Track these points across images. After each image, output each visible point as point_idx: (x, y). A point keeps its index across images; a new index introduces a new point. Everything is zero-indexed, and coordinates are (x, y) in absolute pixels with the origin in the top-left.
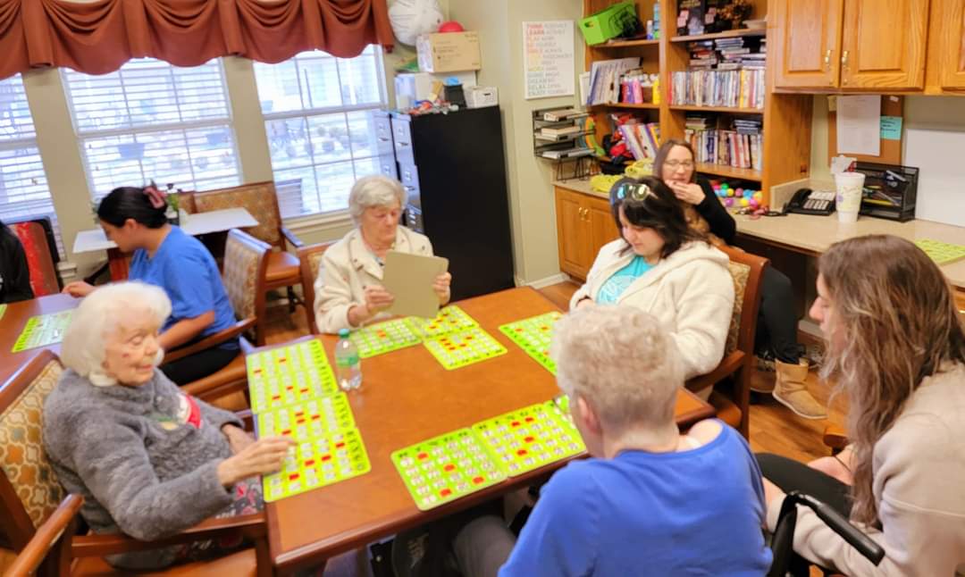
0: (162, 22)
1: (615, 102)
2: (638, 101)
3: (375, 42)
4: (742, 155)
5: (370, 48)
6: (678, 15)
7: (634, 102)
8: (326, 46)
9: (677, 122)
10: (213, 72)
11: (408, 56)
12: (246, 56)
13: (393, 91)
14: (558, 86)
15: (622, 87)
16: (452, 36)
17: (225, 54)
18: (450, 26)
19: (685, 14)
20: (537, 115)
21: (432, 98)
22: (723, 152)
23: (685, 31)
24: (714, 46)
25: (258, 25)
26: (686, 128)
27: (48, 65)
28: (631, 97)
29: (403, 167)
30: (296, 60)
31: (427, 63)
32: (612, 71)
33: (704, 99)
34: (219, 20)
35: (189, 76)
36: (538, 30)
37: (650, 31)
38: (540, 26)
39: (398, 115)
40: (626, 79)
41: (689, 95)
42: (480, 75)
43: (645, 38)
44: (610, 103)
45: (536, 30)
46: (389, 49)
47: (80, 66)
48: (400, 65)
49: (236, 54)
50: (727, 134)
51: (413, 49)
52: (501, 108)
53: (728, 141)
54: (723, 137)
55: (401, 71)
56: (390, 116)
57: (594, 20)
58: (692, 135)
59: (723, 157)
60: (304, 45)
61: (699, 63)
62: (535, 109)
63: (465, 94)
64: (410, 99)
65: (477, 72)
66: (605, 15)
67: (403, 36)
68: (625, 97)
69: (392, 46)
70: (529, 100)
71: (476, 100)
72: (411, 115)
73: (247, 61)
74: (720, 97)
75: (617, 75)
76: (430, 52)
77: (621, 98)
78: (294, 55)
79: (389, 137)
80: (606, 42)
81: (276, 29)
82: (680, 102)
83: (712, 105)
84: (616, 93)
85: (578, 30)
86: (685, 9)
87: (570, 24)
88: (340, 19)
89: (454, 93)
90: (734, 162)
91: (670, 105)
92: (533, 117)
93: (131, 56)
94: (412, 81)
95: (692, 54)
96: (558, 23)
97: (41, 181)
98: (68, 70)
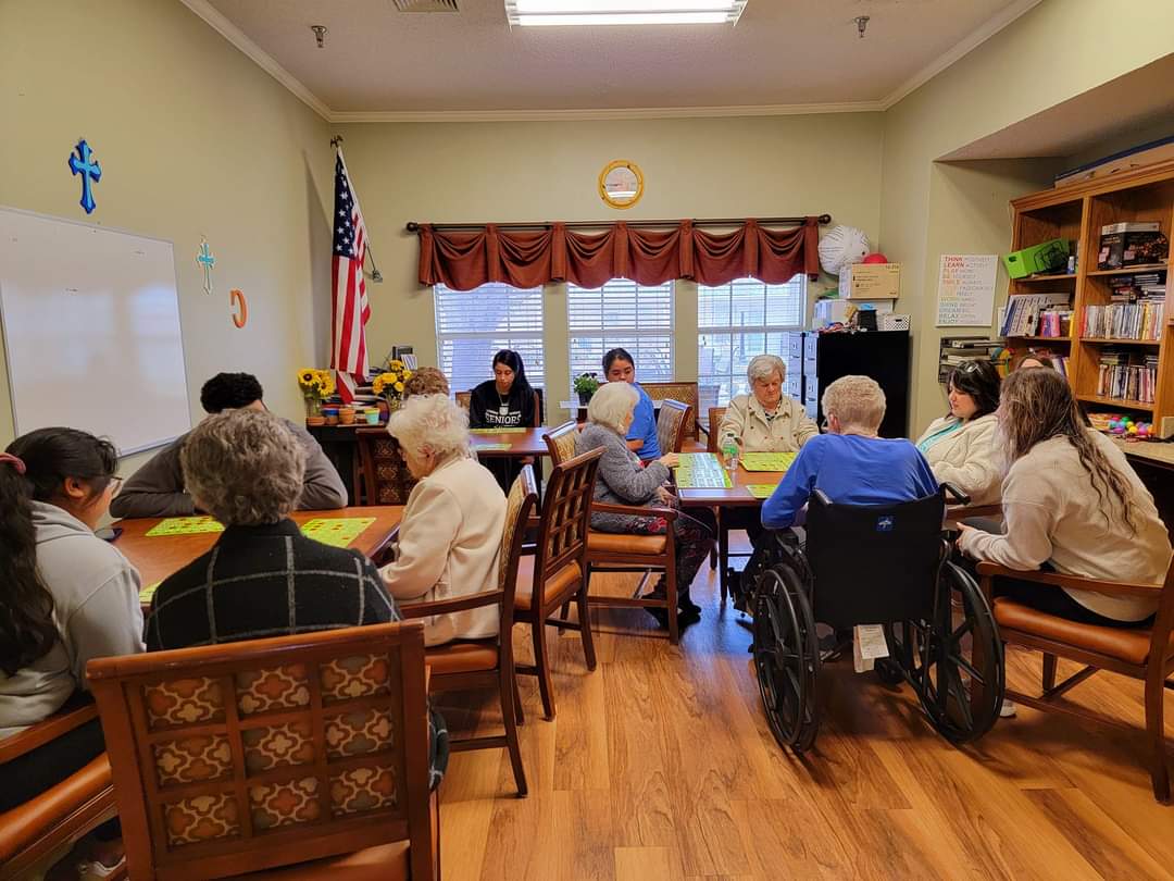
0: (639, 249)
1: (1032, 334)
2: (1054, 334)
3: (802, 272)
4: (1149, 389)
5: (797, 277)
6: (1101, 251)
7: (1050, 336)
8: (759, 273)
9: (1090, 356)
10: (665, 291)
11: (830, 284)
12: (693, 279)
13: (812, 314)
14: (974, 316)
15: (1040, 321)
16: (875, 267)
17: (679, 277)
18: (876, 257)
19: (1106, 251)
20: (946, 342)
21: (844, 321)
22: (1132, 387)
23: (1105, 266)
24: (1134, 281)
25: (707, 254)
26: (1102, 363)
27: (561, 279)
28: (1047, 331)
29: (808, 380)
30: (731, 285)
31: (846, 289)
32: (1031, 304)
33: (1112, 332)
34: (678, 249)
35: (650, 293)
36: (958, 263)
37: (1070, 266)
38: (961, 259)
39: (811, 334)
40: (1046, 313)
41: (1101, 328)
42: (898, 304)
43: (1065, 273)
44: (1027, 335)
45: (956, 262)
46: (814, 278)
47: (581, 283)
48: (823, 292)
49: (685, 277)
50: (1138, 369)
51: (836, 278)
52: (911, 334)
53: (1138, 375)
54: (1134, 372)
55: (821, 298)
56: (804, 335)
57: (1018, 254)
58: (1106, 370)
59: (1131, 392)
60: (740, 272)
61: (1119, 298)
62: (943, 336)
63: (878, 319)
64: (824, 321)
65: (895, 300)
66: (1031, 251)
67: (829, 266)
68: (1043, 330)
69: (817, 275)
70: (938, 327)
71: (886, 324)
72: (820, 332)
73: (694, 284)
74: (1126, 329)
75: (1036, 308)
76: (850, 280)
77: (1038, 332)
78: (731, 280)
79: (799, 393)
80: (1028, 276)
81: (721, 257)
82: (1091, 334)
83: (1119, 337)
84: (1034, 326)
85: (1001, 263)
86: (1106, 246)
87: (995, 258)
88: (774, 251)
89: (868, 317)
90: (1141, 396)
91: (1081, 337)
92: (942, 344)
93: (613, 276)
94: (829, 306)
95: (1115, 289)
96: (980, 257)
97: (541, 363)
98: (570, 284)
